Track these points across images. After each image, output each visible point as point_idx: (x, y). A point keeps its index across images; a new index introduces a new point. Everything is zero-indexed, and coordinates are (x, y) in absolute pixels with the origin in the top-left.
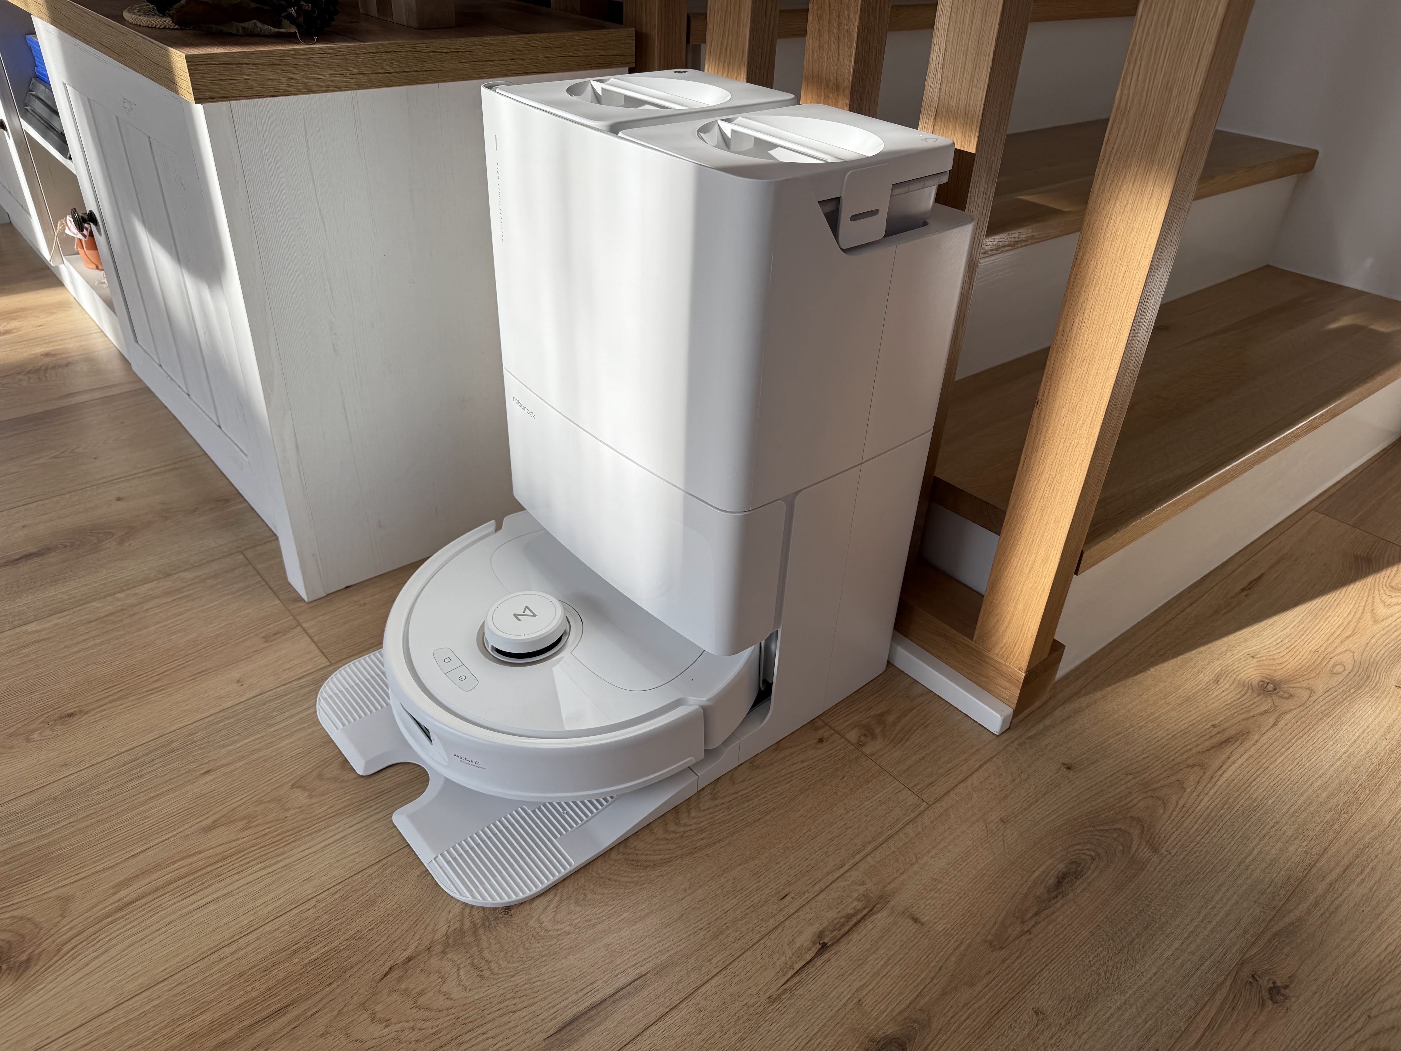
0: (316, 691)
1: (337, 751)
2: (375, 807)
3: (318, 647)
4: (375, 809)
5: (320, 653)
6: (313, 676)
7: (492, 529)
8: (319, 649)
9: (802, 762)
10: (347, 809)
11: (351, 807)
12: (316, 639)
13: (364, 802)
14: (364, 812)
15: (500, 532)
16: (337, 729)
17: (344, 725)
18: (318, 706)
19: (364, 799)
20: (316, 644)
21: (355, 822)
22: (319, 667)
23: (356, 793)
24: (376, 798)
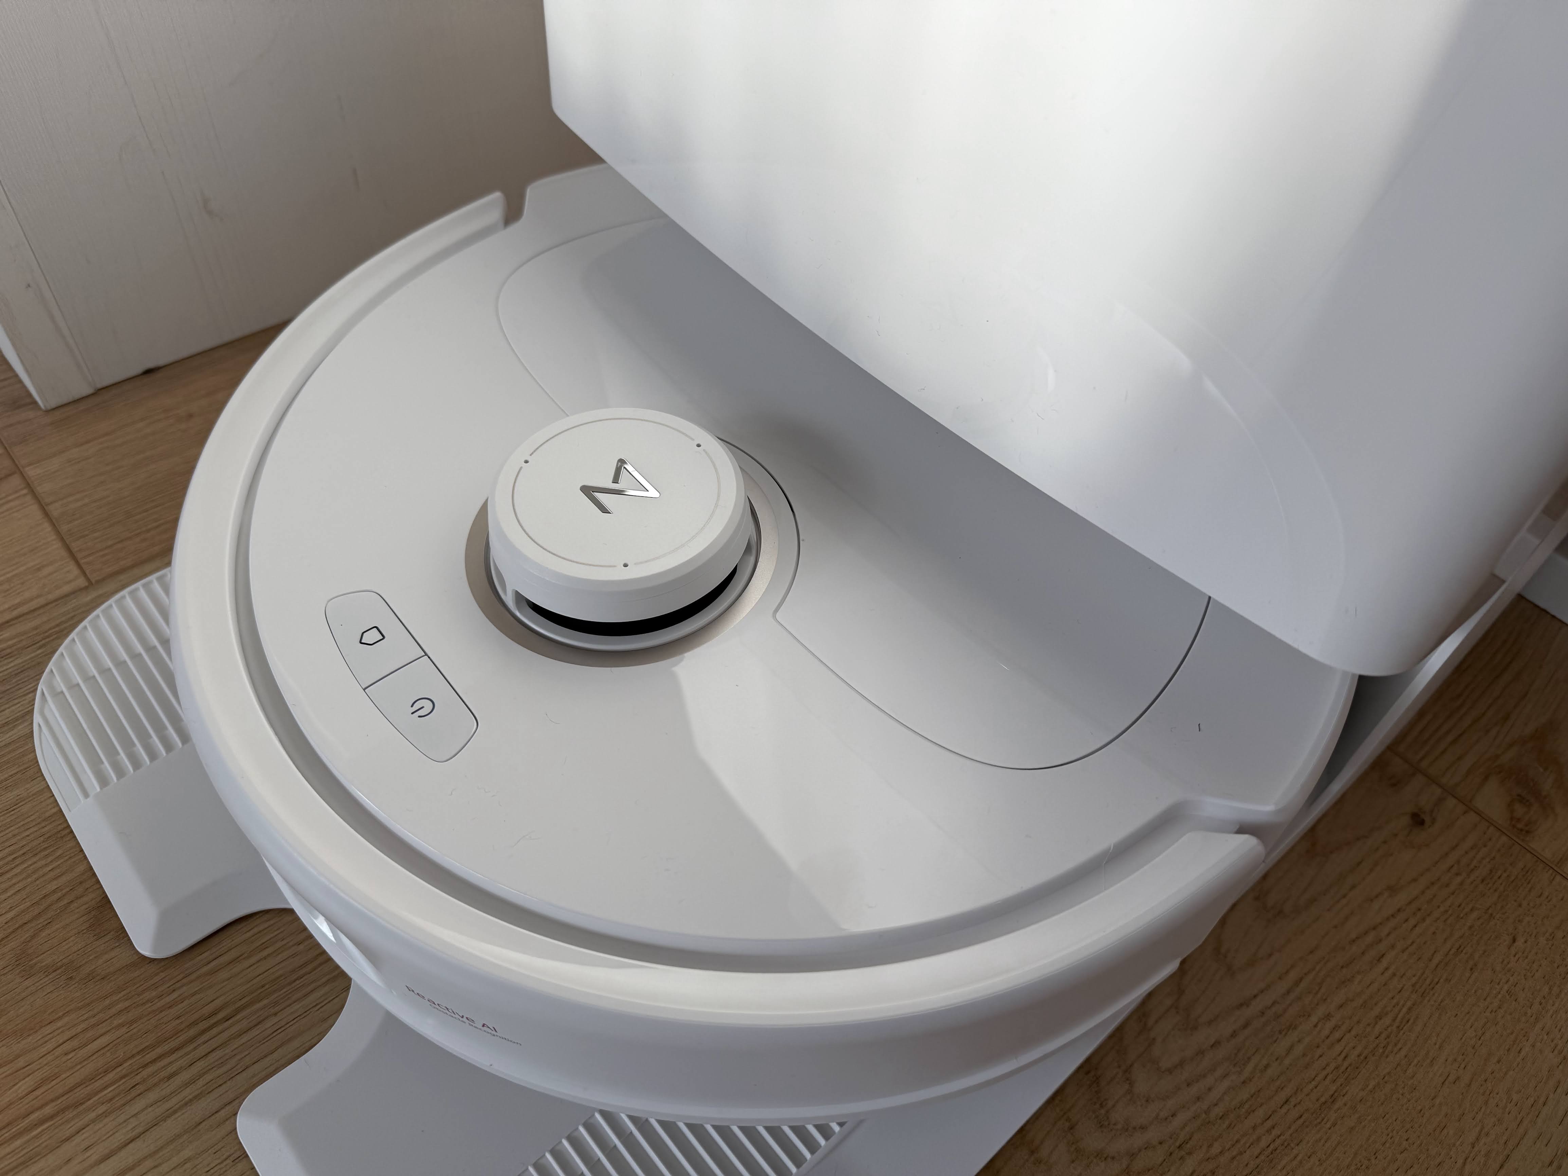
0: (38, 667)
1: (82, 867)
2: (185, 1076)
3: (58, 533)
4: (187, 1084)
5: (64, 553)
6: (37, 622)
7: (496, 215)
8: (62, 539)
9: (1393, 890)
10: (98, 1084)
11: (111, 1076)
12: (55, 510)
13: (153, 1055)
14: (152, 1096)
15: (516, 228)
16: (86, 795)
17: (103, 781)
18: (37, 718)
19: (152, 1047)
20: (53, 525)
21: (121, 1137)
22: (58, 593)
23: (132, 1022)
24: (192, 1040)
